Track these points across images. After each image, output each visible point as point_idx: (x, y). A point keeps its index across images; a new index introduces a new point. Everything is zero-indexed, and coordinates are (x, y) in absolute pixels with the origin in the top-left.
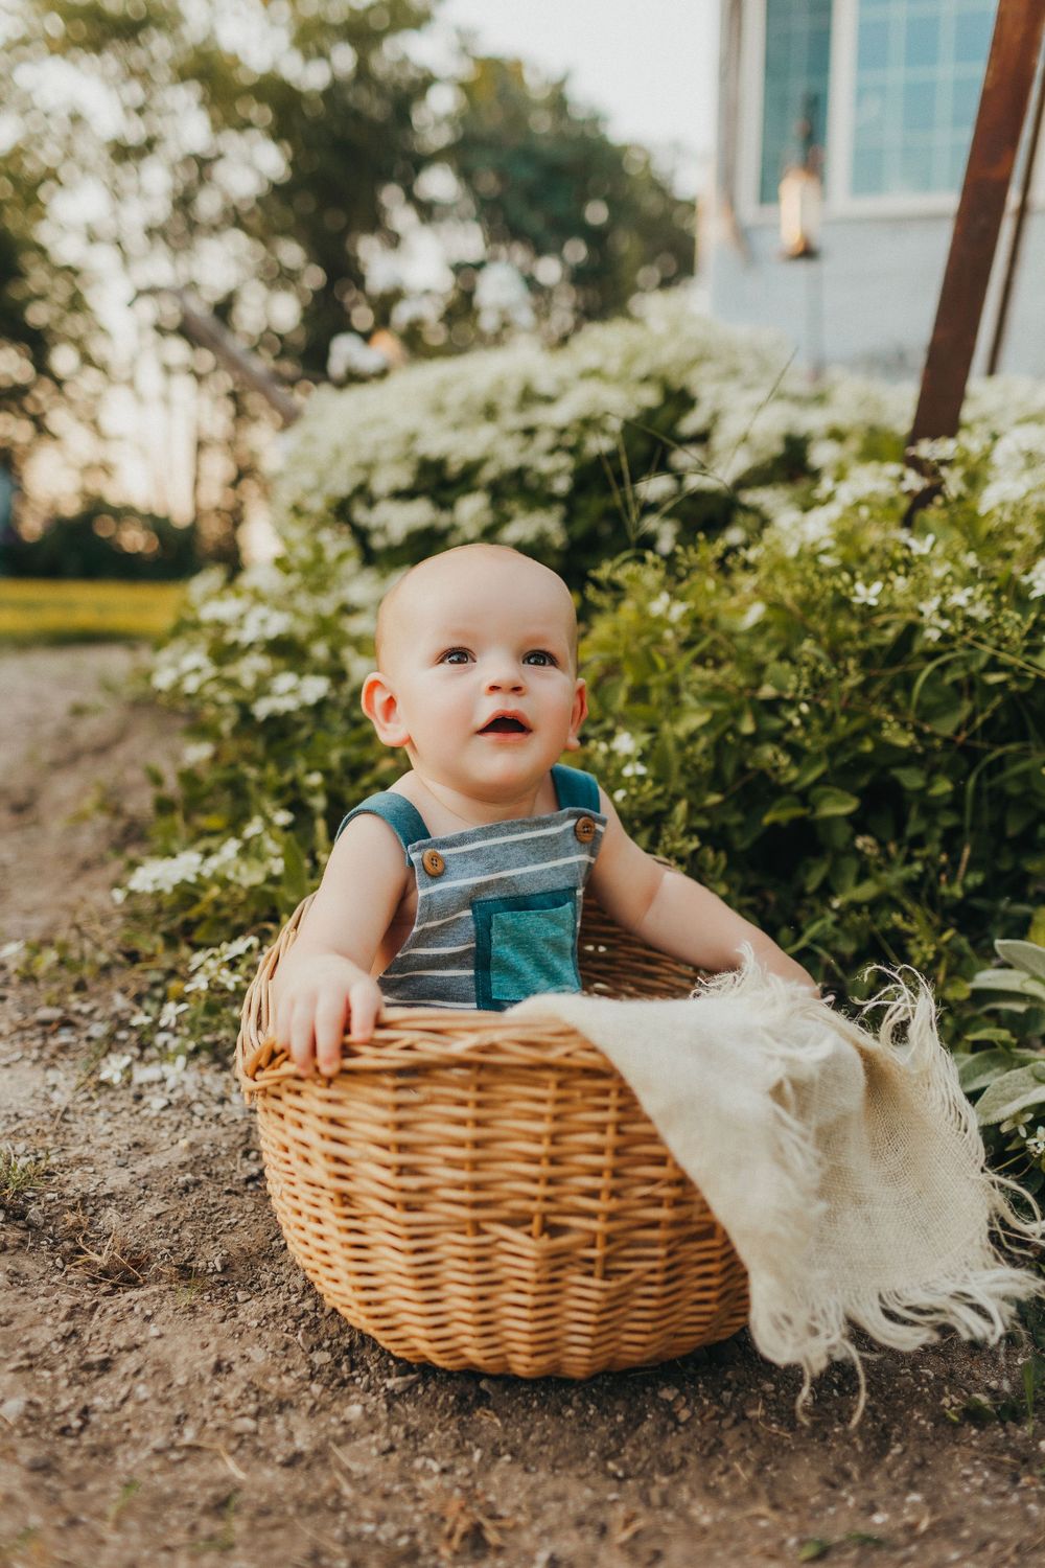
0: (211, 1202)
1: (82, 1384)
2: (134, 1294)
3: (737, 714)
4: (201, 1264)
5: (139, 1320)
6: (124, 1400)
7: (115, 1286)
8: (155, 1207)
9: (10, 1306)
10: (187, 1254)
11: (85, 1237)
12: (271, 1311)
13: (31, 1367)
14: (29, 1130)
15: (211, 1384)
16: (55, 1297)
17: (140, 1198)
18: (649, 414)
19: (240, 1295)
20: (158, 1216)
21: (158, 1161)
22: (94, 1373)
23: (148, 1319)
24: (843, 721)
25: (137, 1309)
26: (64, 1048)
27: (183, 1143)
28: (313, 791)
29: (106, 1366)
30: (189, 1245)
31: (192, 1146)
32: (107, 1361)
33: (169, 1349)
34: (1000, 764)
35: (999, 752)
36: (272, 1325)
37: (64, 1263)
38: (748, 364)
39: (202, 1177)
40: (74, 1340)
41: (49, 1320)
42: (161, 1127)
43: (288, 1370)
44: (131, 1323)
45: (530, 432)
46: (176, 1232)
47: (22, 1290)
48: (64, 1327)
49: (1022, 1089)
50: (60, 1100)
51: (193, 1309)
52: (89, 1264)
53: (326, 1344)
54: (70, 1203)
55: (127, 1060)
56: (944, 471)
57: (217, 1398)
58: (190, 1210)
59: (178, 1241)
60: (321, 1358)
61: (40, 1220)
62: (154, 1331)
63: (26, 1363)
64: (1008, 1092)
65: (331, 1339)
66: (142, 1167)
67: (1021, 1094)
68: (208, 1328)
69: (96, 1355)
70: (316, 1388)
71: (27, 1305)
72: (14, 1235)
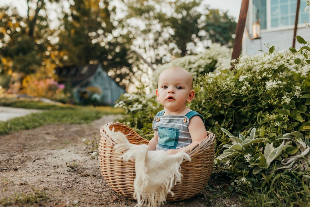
9: (68, 177)
11: (82, 172)
15: (90, 185)
17: (91, 169)
20: (93, 171)
26: (90, 155)
33: (86, 182)
35: (237, 107)
37: (78, 174)
40: (75, 180)
41: (72, 178)
45: (190, 69)
46: (95, 173)
47: (70, 175)
50: (86, 159)
54: (81, 168)
61: (76, 170)
63: (67, 182)
66: (94, 166)
72: (71, 170)
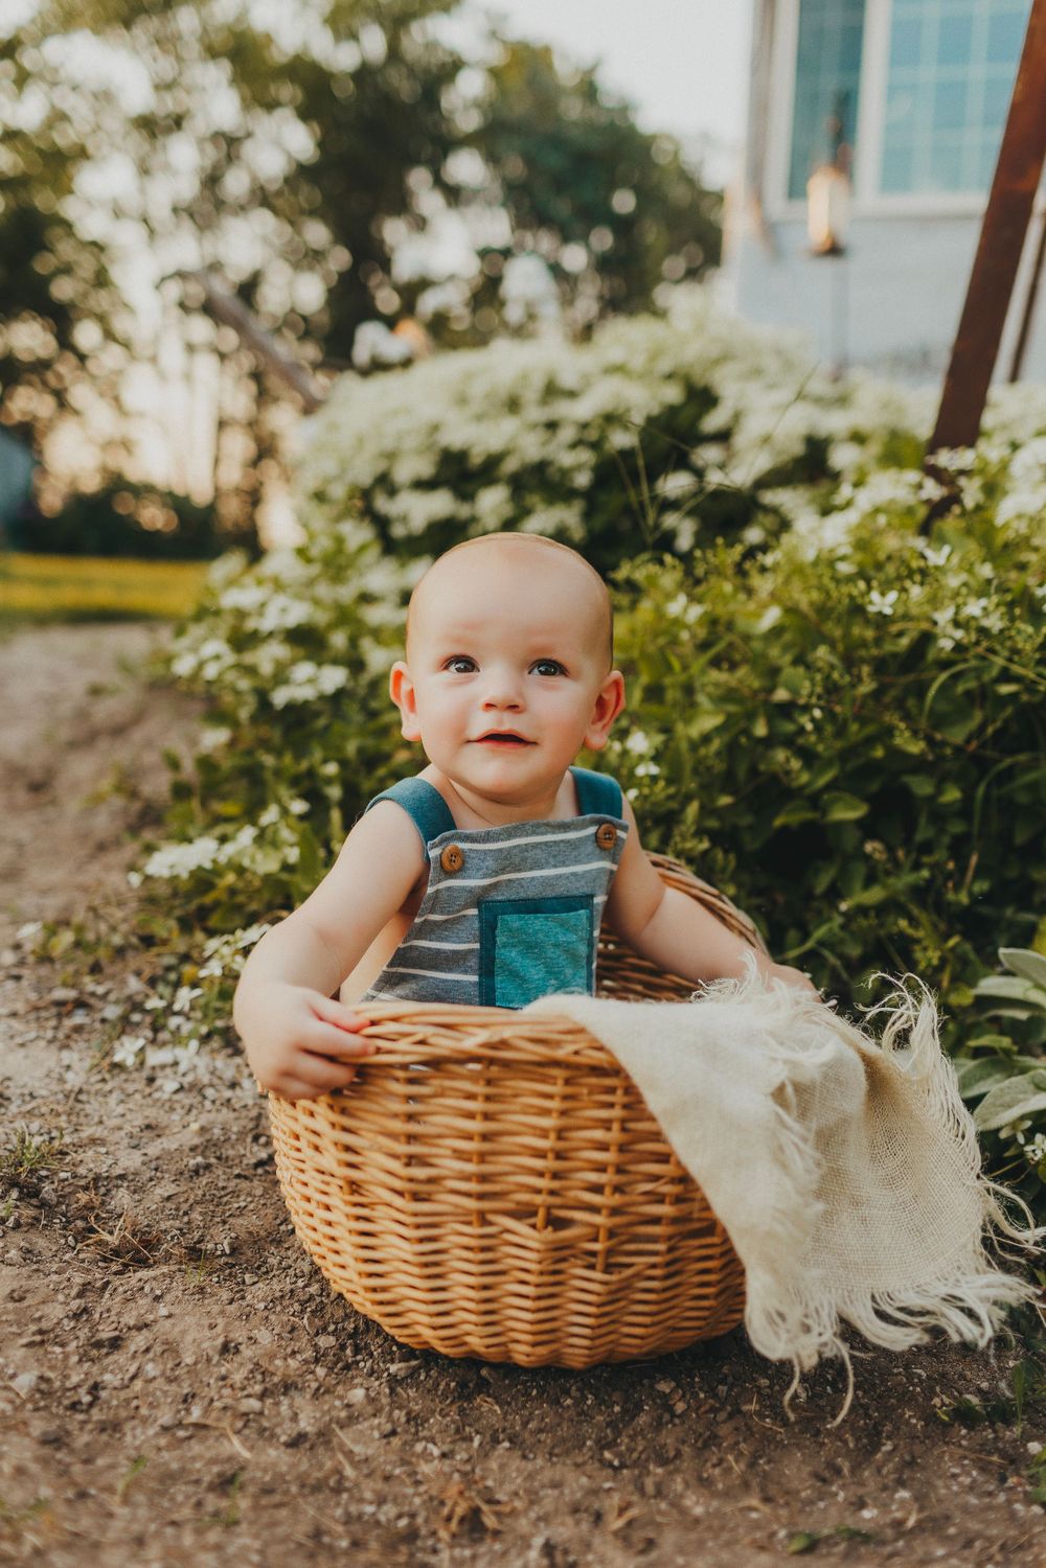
0: (220, 1185)
1: (93, 1360)
2: (144, 1274)
3: (751, 717)
4: (210, 1246)
5: (149, 1299)
6: (133, 1378)
7: (126, 1266)
8: (166, 1188)
9: (23, 1282)
10: (197, 1235)
11: (97, 1217)
12: (278, 1294)
13: (42, 1342)
14: (44, 1110)
15: (218, 1364)
16: (67, 1275)
17: (151, 1180)
18: (672, 411)
19: (247, 1277)
20: (169, 1198)
21: (169, 1143)
22: (104, 1351)
23: (157, 1299)
24: (854, 727)
25: (147, 1289)
26: (78, 1029)
27: (195, 1127)
28: (329, 781)
29: (115, 1344)
30: (198, 1227)
31: (203, 1130)
32: (117, 1338)
33: (177, 1330)
34: (1009, 774)
35: (1008, 761)
36: (279, 1308)
37: (76, 1241)
38: (772, 365)
39: (213, 1160)
40: (85, 1317)
41: (61, 1297)
42: (172, 1109)
43: (294, 1353)
44: (140, 1302)
45: (552, 426)
46: (186, 1213)
47: (35, 1267)
48: (75, 1304)
49: (1021, 1096)
50: (74, 1080)
51: (201, 1290)
52: (101, 1243)
53: (331, 1328)
54: (83, 1182)
55: (141, 1042)
56: (963, 482)
57: (224, 1378)
58: (200, 1192)
59: (189, 1223)
60: (326, 1341)
61: (54, 1198)
62: (163, 1311)
63: (38, 1338)
64: (1007, 1099)
65: (336, 1323)
66: (153, 1149)
67: (1019, 1101)
68: (216, 1309)
69: (106, 1333)
70: (321, 1371)
71: (38, 1282)
72: (28, 1213)
